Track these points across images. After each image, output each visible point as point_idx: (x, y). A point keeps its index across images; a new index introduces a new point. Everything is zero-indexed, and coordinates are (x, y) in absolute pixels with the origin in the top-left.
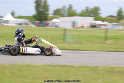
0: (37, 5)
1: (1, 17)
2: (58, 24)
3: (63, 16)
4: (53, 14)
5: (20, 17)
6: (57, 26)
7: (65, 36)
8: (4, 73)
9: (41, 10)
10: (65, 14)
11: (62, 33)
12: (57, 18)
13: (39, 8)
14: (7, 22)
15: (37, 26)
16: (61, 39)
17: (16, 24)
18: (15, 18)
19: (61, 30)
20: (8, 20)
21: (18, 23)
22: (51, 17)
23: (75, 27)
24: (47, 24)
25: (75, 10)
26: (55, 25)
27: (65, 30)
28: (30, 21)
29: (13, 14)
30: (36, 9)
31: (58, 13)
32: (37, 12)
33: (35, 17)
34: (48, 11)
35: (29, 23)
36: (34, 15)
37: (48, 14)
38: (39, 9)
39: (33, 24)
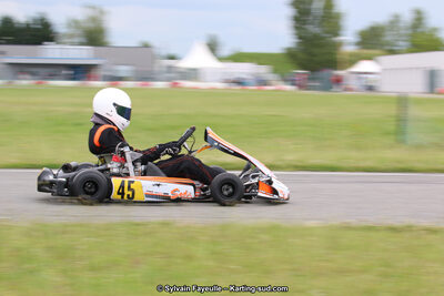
0: (299, 12)
1: (172, 58)
2: (375, 81)
3: (392, 52)
4: (358, 44)
5: (238, 58)
6: (370, 88)
7: (401, 121)
8: (189, 258)
9: (313, 29)
10: (401, 43)
11: (393, 110)
12: (369, 58)
13: (305, 22)
14: (192, 74)
15: (301, 87)
16: (388, 134)
17: (227, 81)
18: (221, 59)
19: (386, 100)
20: (195, 70)
21: (232, 78)
22: (351, 55)
23: (437, 89)
24: (338, 81)
25: (435, 30)
26: (363, 82)
27: (402, 101)
28: (275, 71)
29: (213, 47)
30: (296, 28)
31: (373, 40)
32: (300, 38)
33: (291, 56)
34: (337, 35)
35: (271, 77)
36: (289, 49)
37: (340, 44)
38: (307, 26)
39: (286, 80)
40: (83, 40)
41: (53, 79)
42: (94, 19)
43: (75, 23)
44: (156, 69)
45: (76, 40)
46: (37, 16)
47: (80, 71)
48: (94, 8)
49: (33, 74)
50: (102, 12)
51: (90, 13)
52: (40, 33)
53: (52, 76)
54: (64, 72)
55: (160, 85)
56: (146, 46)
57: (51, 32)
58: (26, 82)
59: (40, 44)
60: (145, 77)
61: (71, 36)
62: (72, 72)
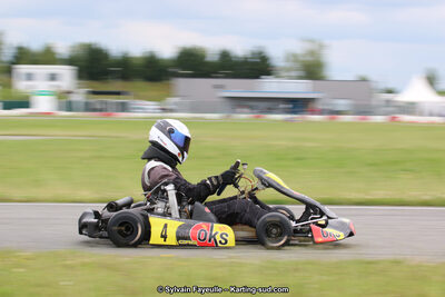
1: (390, 92)
14: (410, 108)
18: (441, 93)
20: (413, 104)
29: (431, 80)
40: (302, 73)
41: (271, 113)
42: (312, 53)
43: (293, 57)
44: (374, 102)
45: (293, 74)
46: (255, 50)
47: (298, 105)
48: (312, 41)
49: (251, 108)
50: (321, 46)
51: (308, 46)
52: (257, 67)
53: (270, 110)
54: (282, 106)
55: (379, 119)
56: (364, 80)
57: (268, 66)
58: (244, 116)
59: (257, 77)
60: (364, 111)
61: (289, 70)
62: (291, 106)
